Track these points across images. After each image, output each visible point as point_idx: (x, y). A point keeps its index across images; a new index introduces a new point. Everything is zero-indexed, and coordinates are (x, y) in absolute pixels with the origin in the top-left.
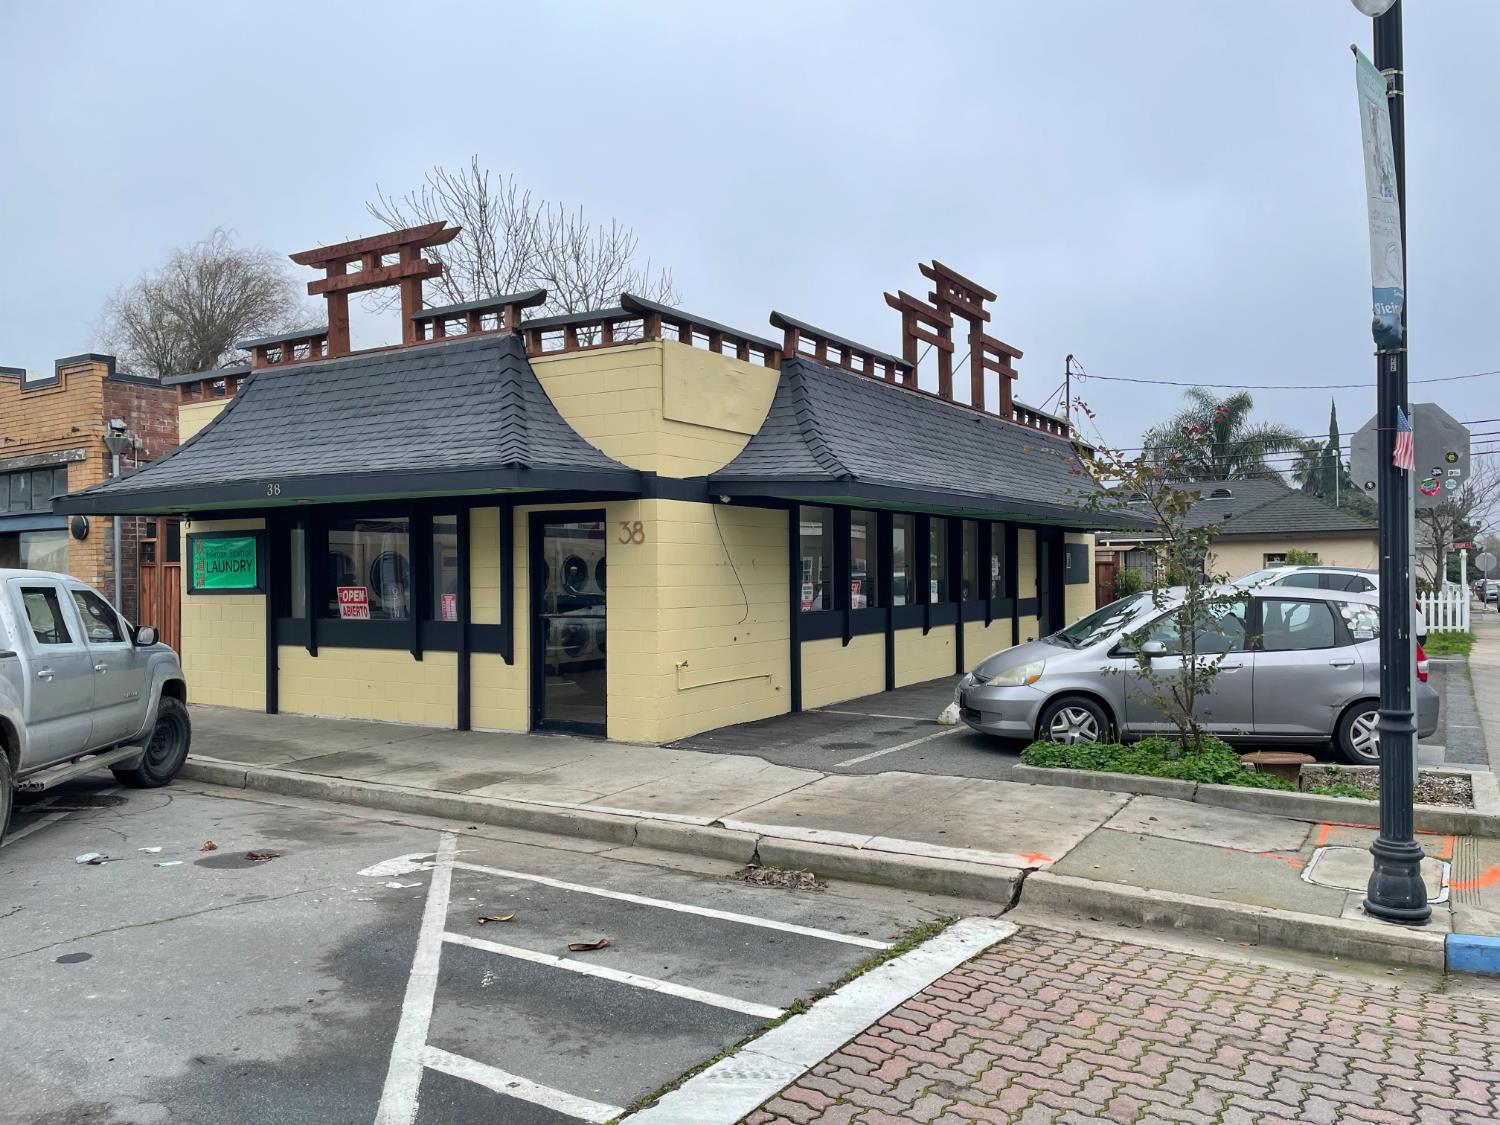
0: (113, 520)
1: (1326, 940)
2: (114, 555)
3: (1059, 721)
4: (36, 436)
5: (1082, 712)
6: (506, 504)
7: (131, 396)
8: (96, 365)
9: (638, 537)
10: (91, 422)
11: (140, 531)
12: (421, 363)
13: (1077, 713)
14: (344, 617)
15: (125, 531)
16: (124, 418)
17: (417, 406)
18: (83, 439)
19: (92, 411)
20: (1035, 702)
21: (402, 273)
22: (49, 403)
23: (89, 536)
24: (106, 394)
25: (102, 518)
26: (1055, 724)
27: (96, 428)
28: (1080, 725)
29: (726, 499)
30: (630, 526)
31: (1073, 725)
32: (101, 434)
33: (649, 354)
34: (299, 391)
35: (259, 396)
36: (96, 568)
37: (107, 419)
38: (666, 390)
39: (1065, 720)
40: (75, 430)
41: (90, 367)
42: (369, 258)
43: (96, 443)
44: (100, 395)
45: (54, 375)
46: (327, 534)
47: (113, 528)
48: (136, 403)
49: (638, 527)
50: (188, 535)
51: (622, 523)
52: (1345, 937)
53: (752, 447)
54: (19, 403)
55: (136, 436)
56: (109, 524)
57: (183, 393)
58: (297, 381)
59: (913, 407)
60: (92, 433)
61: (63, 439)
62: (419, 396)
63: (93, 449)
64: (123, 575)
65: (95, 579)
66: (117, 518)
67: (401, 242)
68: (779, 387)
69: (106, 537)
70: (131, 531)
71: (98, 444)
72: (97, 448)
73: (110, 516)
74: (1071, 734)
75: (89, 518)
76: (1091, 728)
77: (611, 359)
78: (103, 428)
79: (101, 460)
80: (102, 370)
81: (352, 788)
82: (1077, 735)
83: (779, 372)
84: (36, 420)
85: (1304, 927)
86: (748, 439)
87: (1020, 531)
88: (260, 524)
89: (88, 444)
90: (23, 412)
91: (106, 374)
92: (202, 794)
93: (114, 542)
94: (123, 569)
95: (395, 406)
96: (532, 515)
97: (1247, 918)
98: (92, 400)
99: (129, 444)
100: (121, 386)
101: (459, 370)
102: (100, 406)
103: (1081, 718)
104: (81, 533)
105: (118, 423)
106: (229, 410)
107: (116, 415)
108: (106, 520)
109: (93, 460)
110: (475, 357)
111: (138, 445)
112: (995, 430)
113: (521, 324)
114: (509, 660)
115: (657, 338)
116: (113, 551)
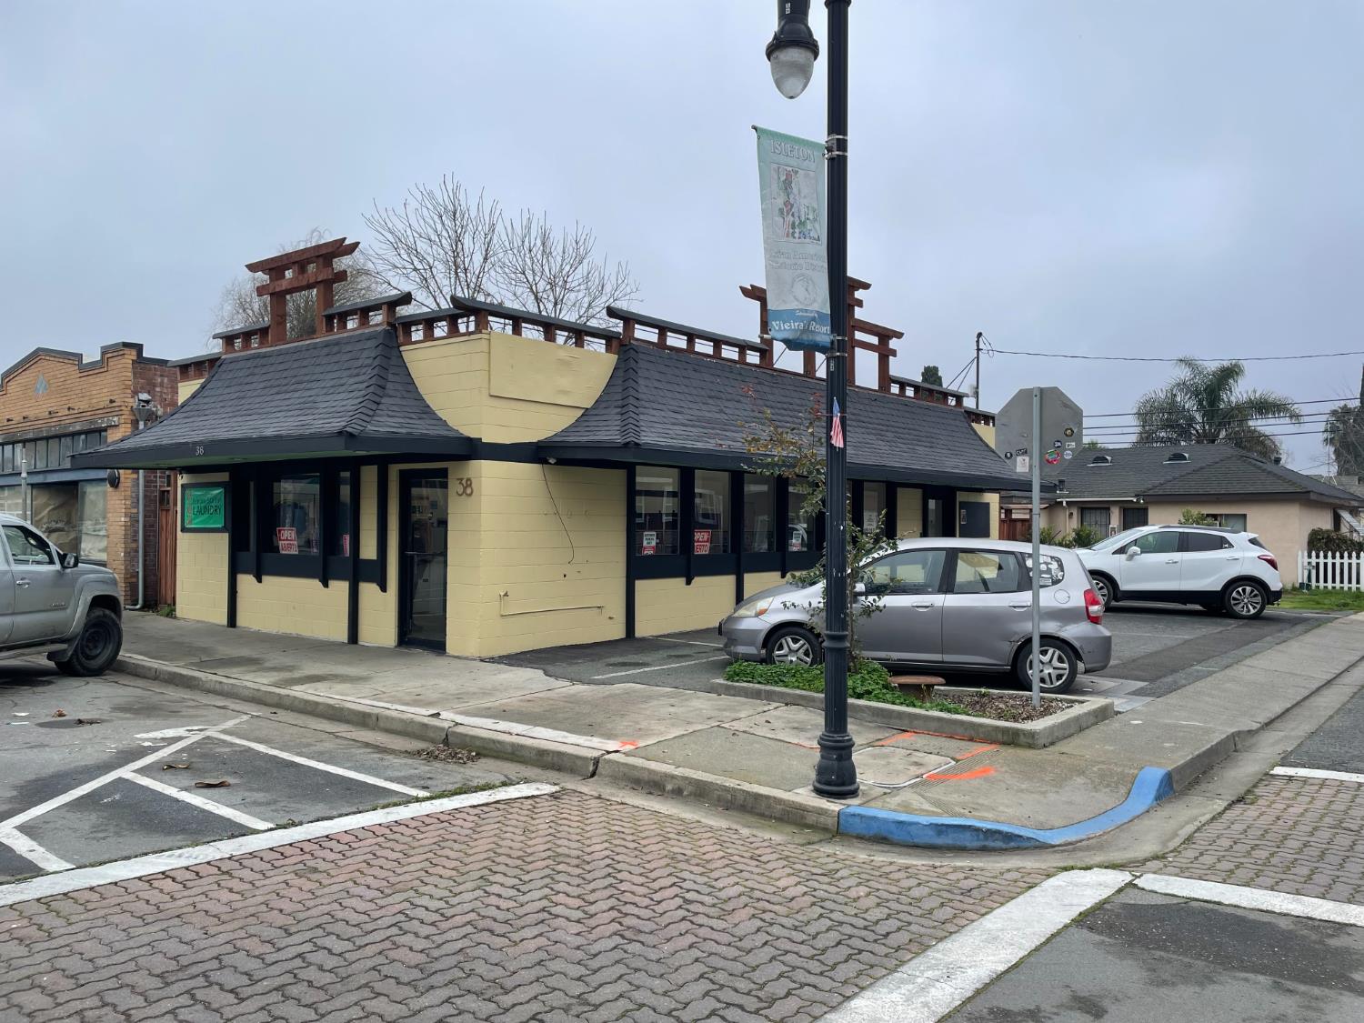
0: (138, 473)
1: (769, 807)
2: (138, 500)
3: (781, 648)
4: (87, 406)
5: (800, 640)
6: (383, 462)
7: (155, 375)
8: (127, 351)
9: (469, 491)
10: (122, 396)
11: (161, 482)
12: (326, 350)
13: (795, 641)
14: (283, 552)
15: (148, 483)
16: (149, 393)
17: (317, 385)
18: (117, 409)
19: (124, 387)
20: (761, 630)
21: (317, 278)
22: (97, 380)
23: (120, 485)
24: (134, 374)
25: (130, 471)
26: (779, 650)
27: (126, 400)
28: (797, 651)
29: (552, 461)
30: (464, 482)
31: (792, 652)
32: (131, 405)
33: (479, 343)
34: (249, 372)
35: (223, 376)
36: (123, 510)
37: (135, 393)
38: (492, 373)
39: (785, 646)
40: (112, 401)
41: (122, 353)
42: (296, 267)
43: (126, 411)
44: (130, 374)
45: (99, 359)
46: (272, 485)
47: (138, 479)
48: (159, 380)
49: (469, 483)
50: (182, 485)
51: (458, 479)
52: (780, 805)
53: (585, 418)
54: (78, 380)
55: (159, 407)
56: (135, 476)
57: (182, 373)
58: (249, 364)
59: (766, 383)
60: (122, 404)
61: (104, 408)
62: (321, 377)
63: (123, 417)
64: (145, 516)
65: (123, 519)
66: (141, 471)
67: (317, 254)
68: (615, 368)
69: (133, 486)
70: (152, 481)
71: (128, 413)
72: (127, 416)
73: (135, 470)
74: (789, 658)
75: (121, 471)
76: (807, 654)
77: (456, 347)
78: (132, 400)
79: (129, 426)
80: (132, 355)
81: (216, 681)
82: (794, 659)
83: (617, 356)
84: (88, 394)
85: (757, 796)
86: (583, 411)
87: (899, 489)
88: (225, 477)
89: (121, 413)
90: (80, 387)
91: (135, 358)
92: (116, 682)
93: (138, 490)
94: (145, 510)
95: (303, 386)
96: (402, 473)
97: (727, 789)
98: (123, 378)
99: (153, 413)
100: (148, 366)
101: (349, 356)
102: (130, 383)
103: (798, 645)
104: (115, 483)
105: (144, 396)
106: (203, 387)
107: (143, 390)
108: (133, 473)
109: (123, 425)
110: (359, 346)
111: (160, 413)
112: (866, 402)
113: (396, 320)
114: (384, 589)
115: (483, 331)
116: (138, 496)
